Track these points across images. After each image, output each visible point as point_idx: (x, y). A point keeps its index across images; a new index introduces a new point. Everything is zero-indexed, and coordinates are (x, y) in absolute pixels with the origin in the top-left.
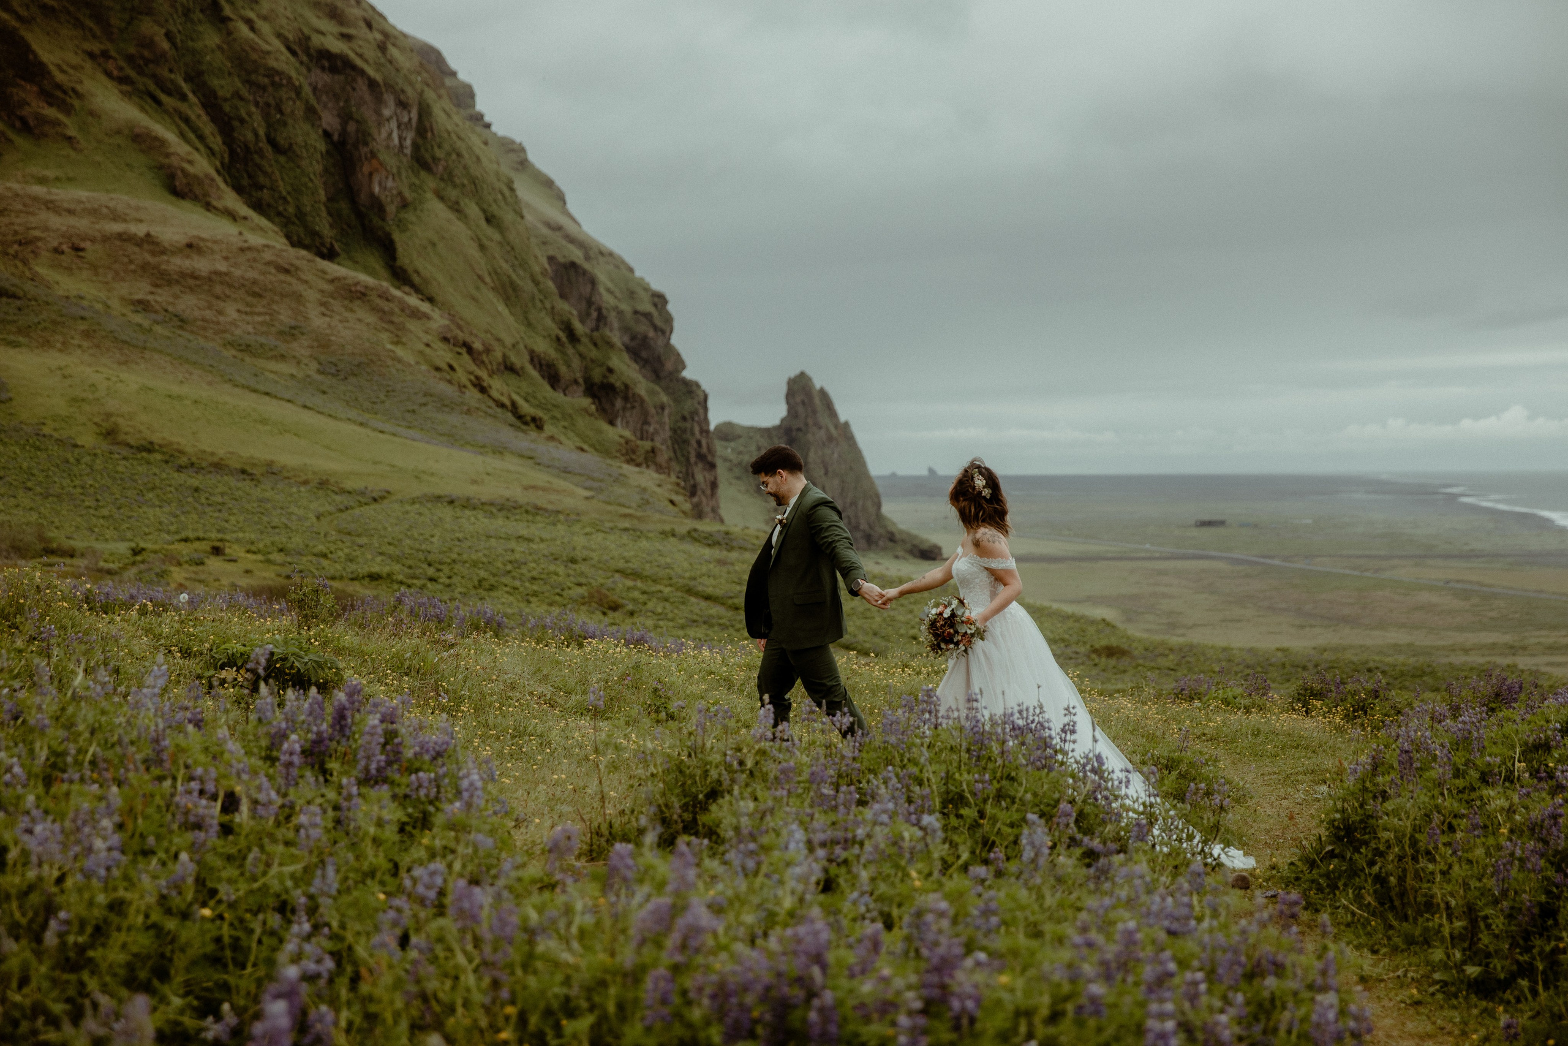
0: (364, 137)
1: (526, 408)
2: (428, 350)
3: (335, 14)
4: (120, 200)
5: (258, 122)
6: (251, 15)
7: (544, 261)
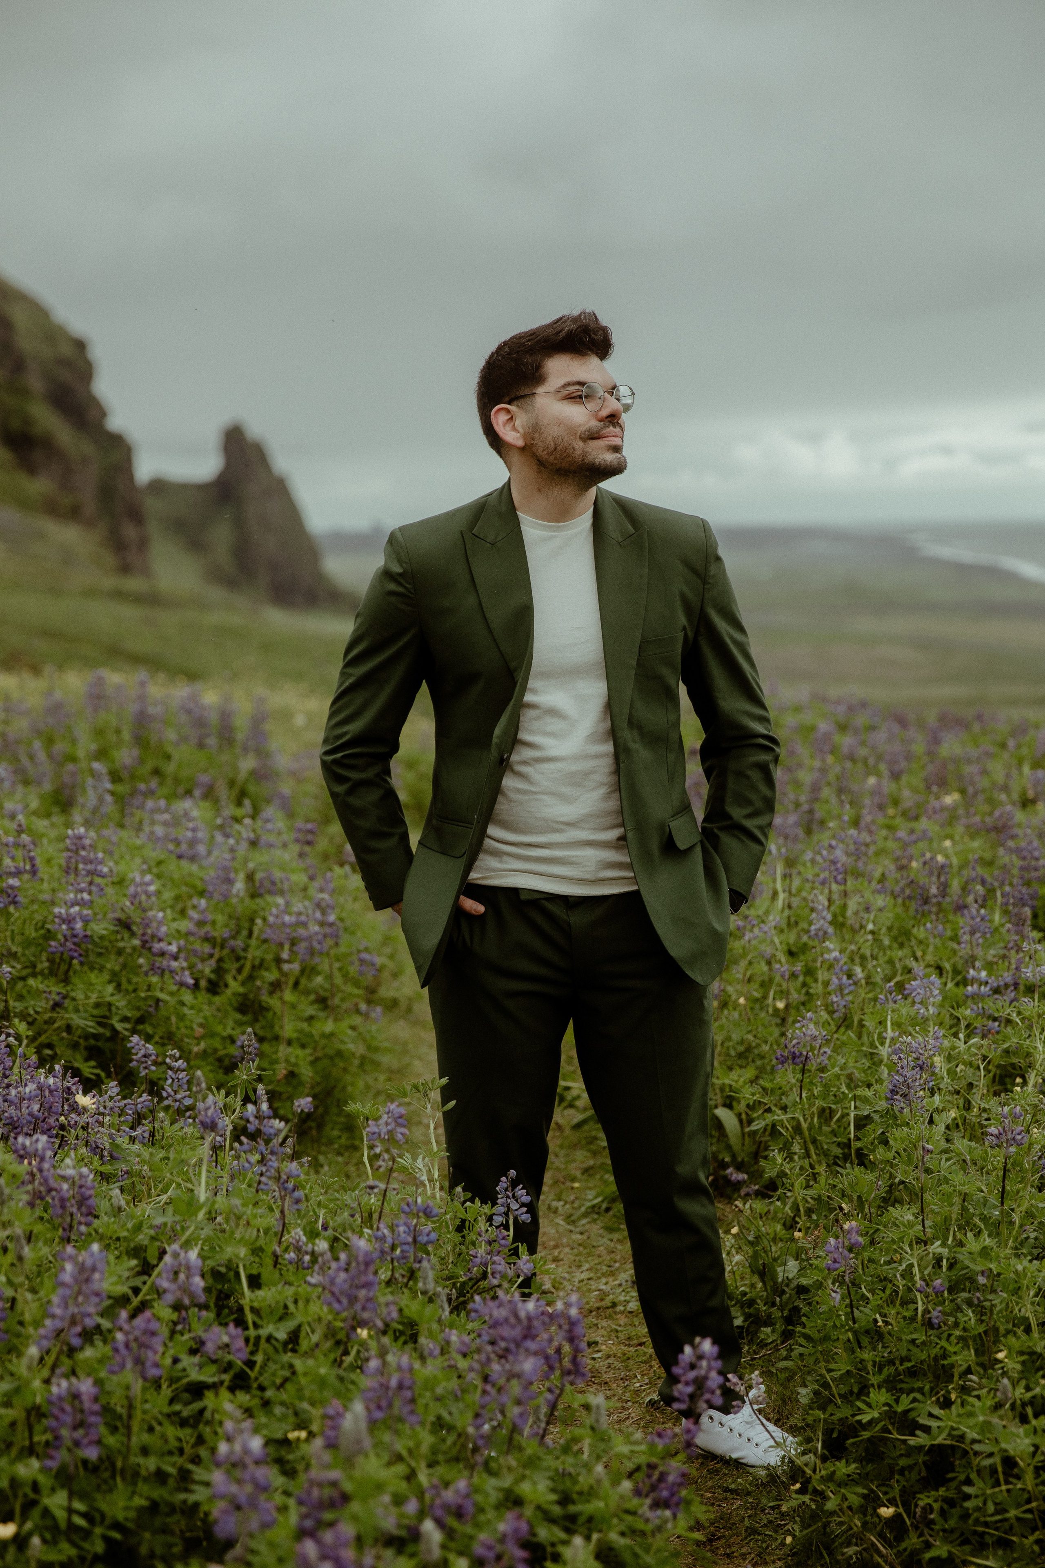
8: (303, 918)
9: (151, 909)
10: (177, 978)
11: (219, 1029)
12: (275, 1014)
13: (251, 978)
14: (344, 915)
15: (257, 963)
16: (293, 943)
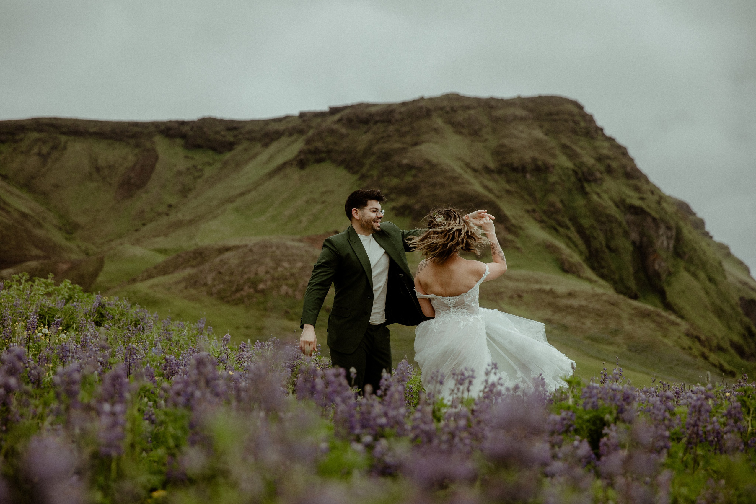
0: (651, 243)
1: (726, 366)
2: (679, 340)
3: (637, 189)
4: (539, 274)
5: (602, 238)
6: (598, 190)
7: (737, 299)
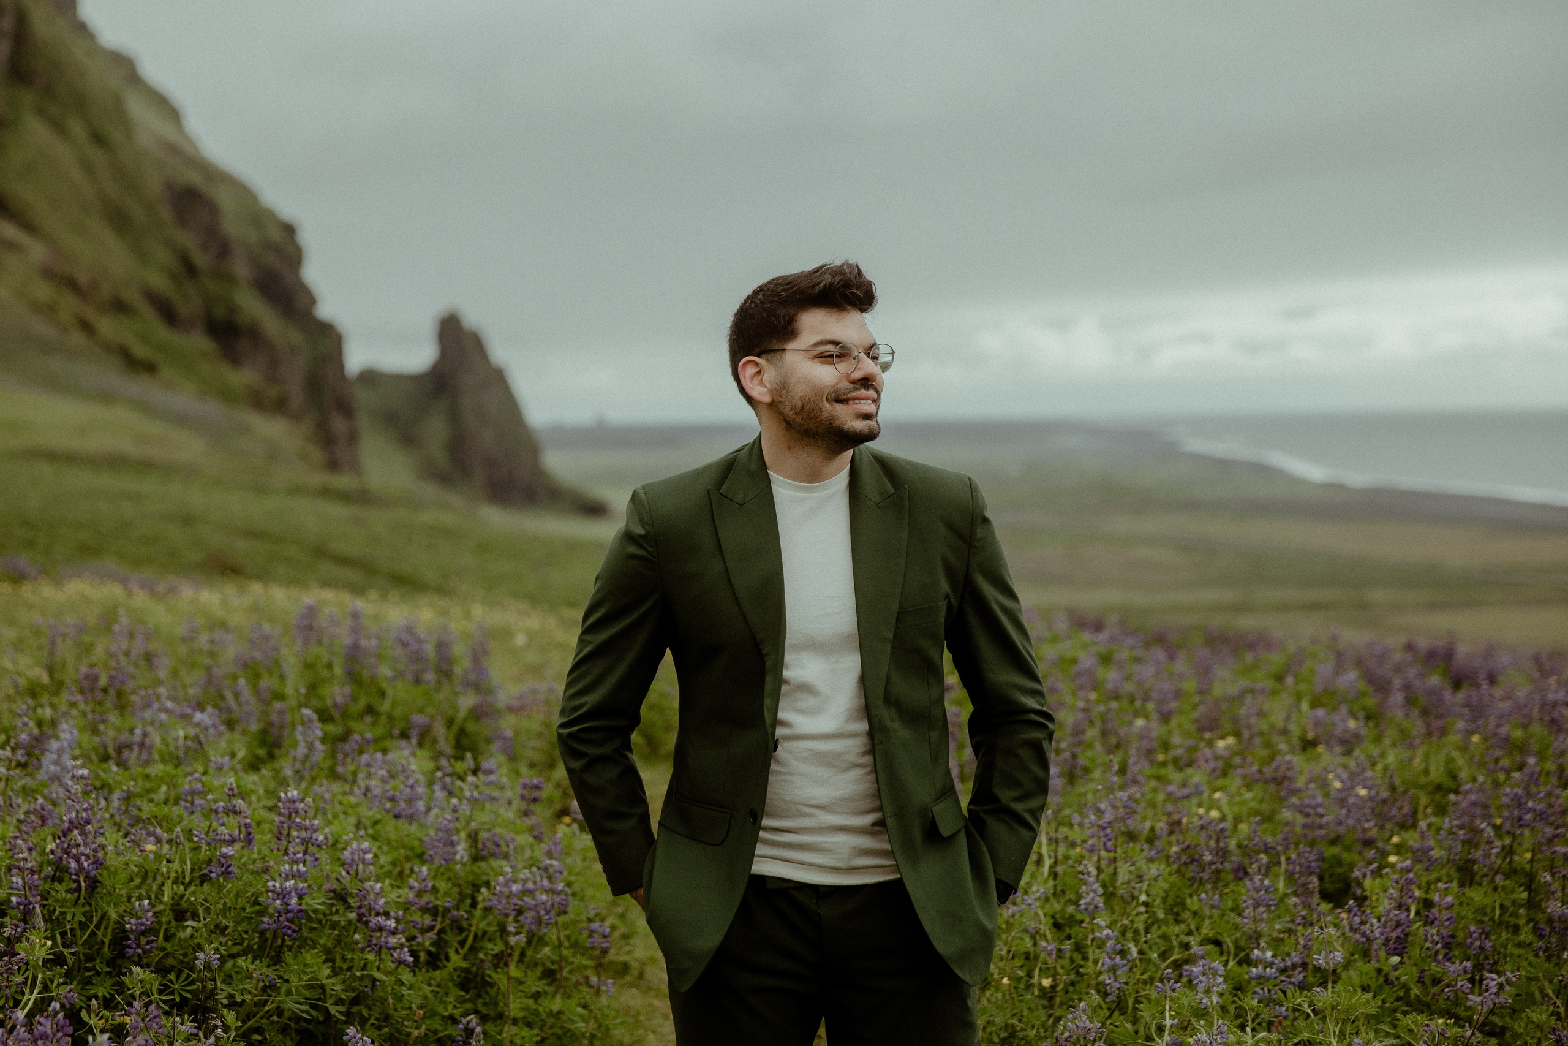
1: (139, 350)
2: (26, 287)
7: (159, 186)
8: (530, 885)
9: (369, 880)
10: (395, 955)
11: (440, 1009)
12: (499, 989)
13: (472, 949)
14: (573, 878)
15: (480, 934)
16: (520, 912)
